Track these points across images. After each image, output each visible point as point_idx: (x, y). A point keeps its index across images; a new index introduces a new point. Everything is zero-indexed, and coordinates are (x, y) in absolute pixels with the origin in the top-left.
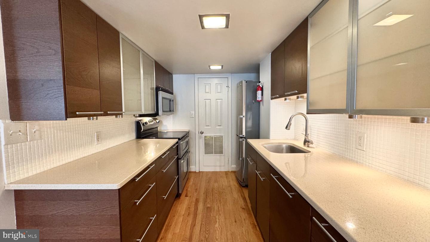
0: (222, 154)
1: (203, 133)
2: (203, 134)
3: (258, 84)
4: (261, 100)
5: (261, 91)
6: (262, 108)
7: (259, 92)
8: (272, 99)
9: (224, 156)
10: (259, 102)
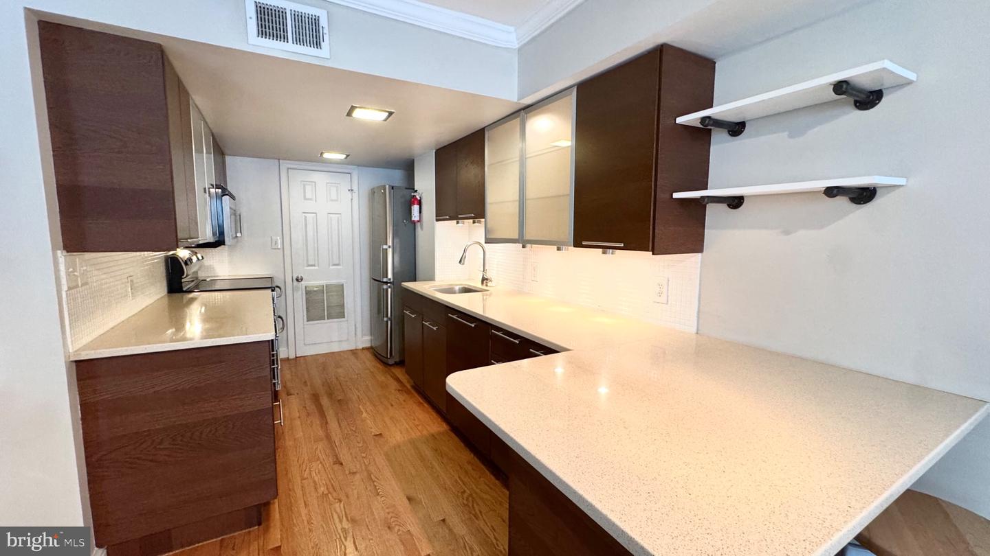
0: (343, 319)
1: (302, 279)
2: (302, 282)
3: (413, 194)
4: (418, 219)
5: (418, 206)
6: (419, 232)
7: (415, 208)
8: (437, 220)
9: (347, 321)
10: (414, 223)
